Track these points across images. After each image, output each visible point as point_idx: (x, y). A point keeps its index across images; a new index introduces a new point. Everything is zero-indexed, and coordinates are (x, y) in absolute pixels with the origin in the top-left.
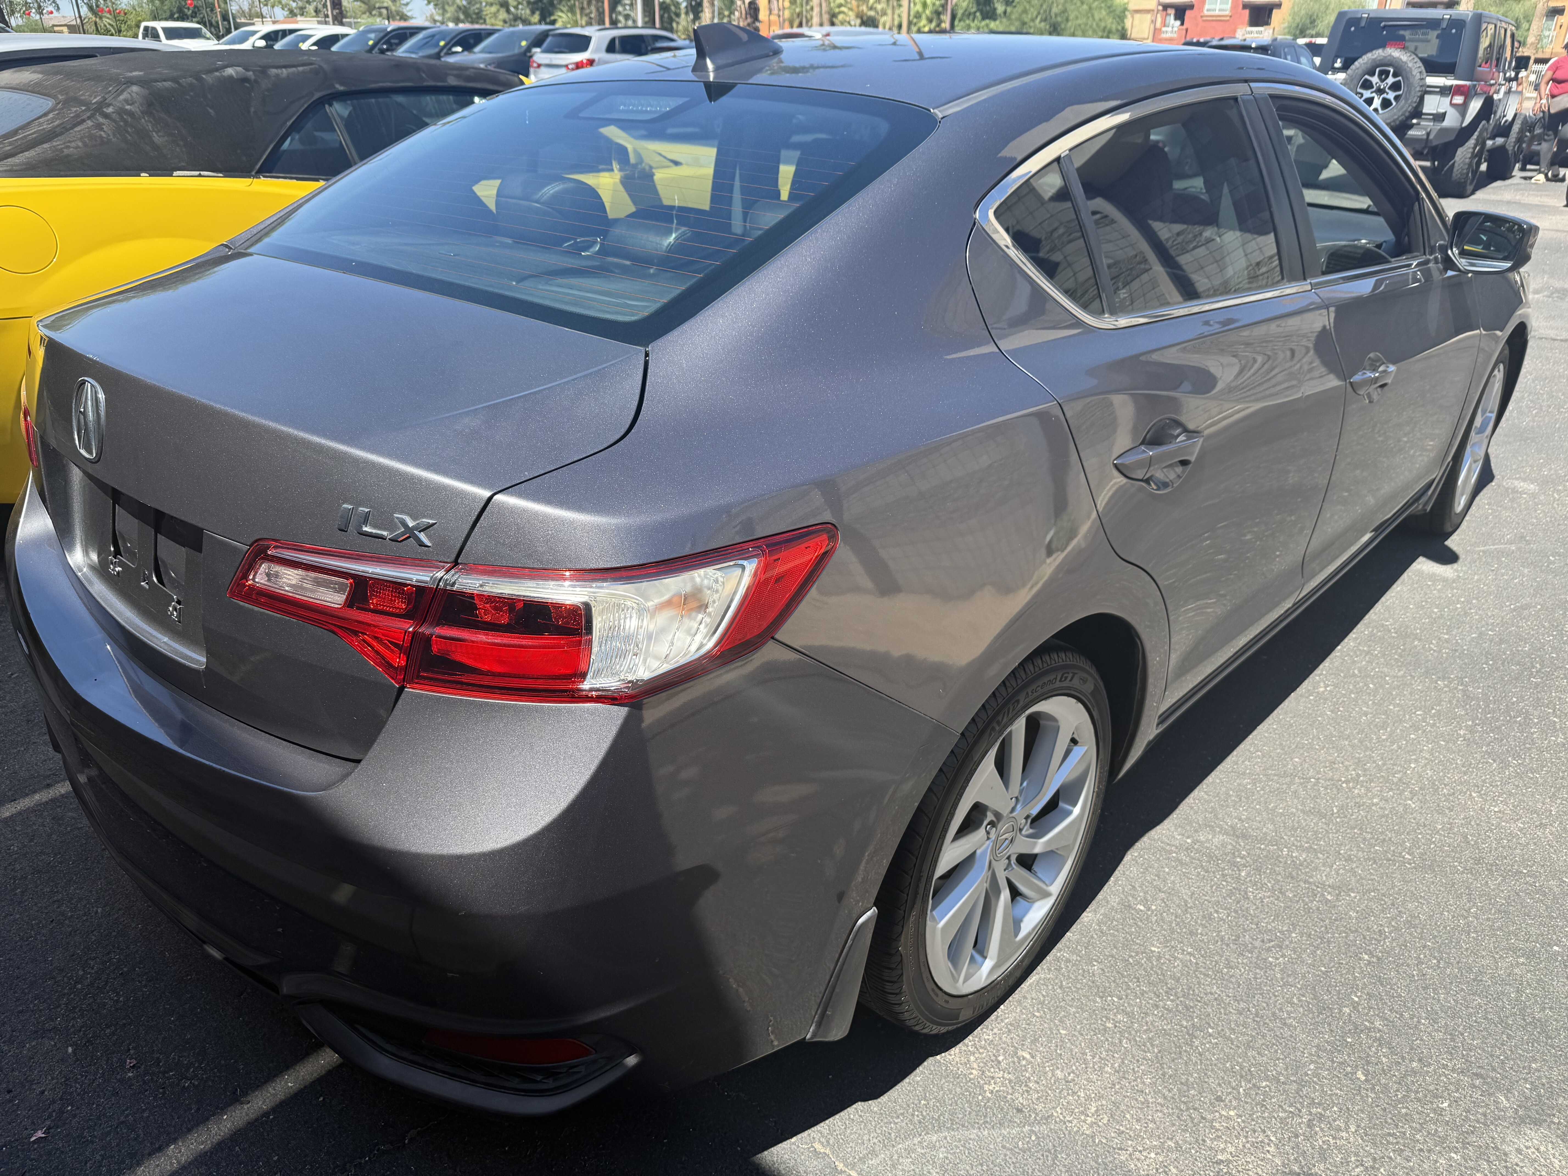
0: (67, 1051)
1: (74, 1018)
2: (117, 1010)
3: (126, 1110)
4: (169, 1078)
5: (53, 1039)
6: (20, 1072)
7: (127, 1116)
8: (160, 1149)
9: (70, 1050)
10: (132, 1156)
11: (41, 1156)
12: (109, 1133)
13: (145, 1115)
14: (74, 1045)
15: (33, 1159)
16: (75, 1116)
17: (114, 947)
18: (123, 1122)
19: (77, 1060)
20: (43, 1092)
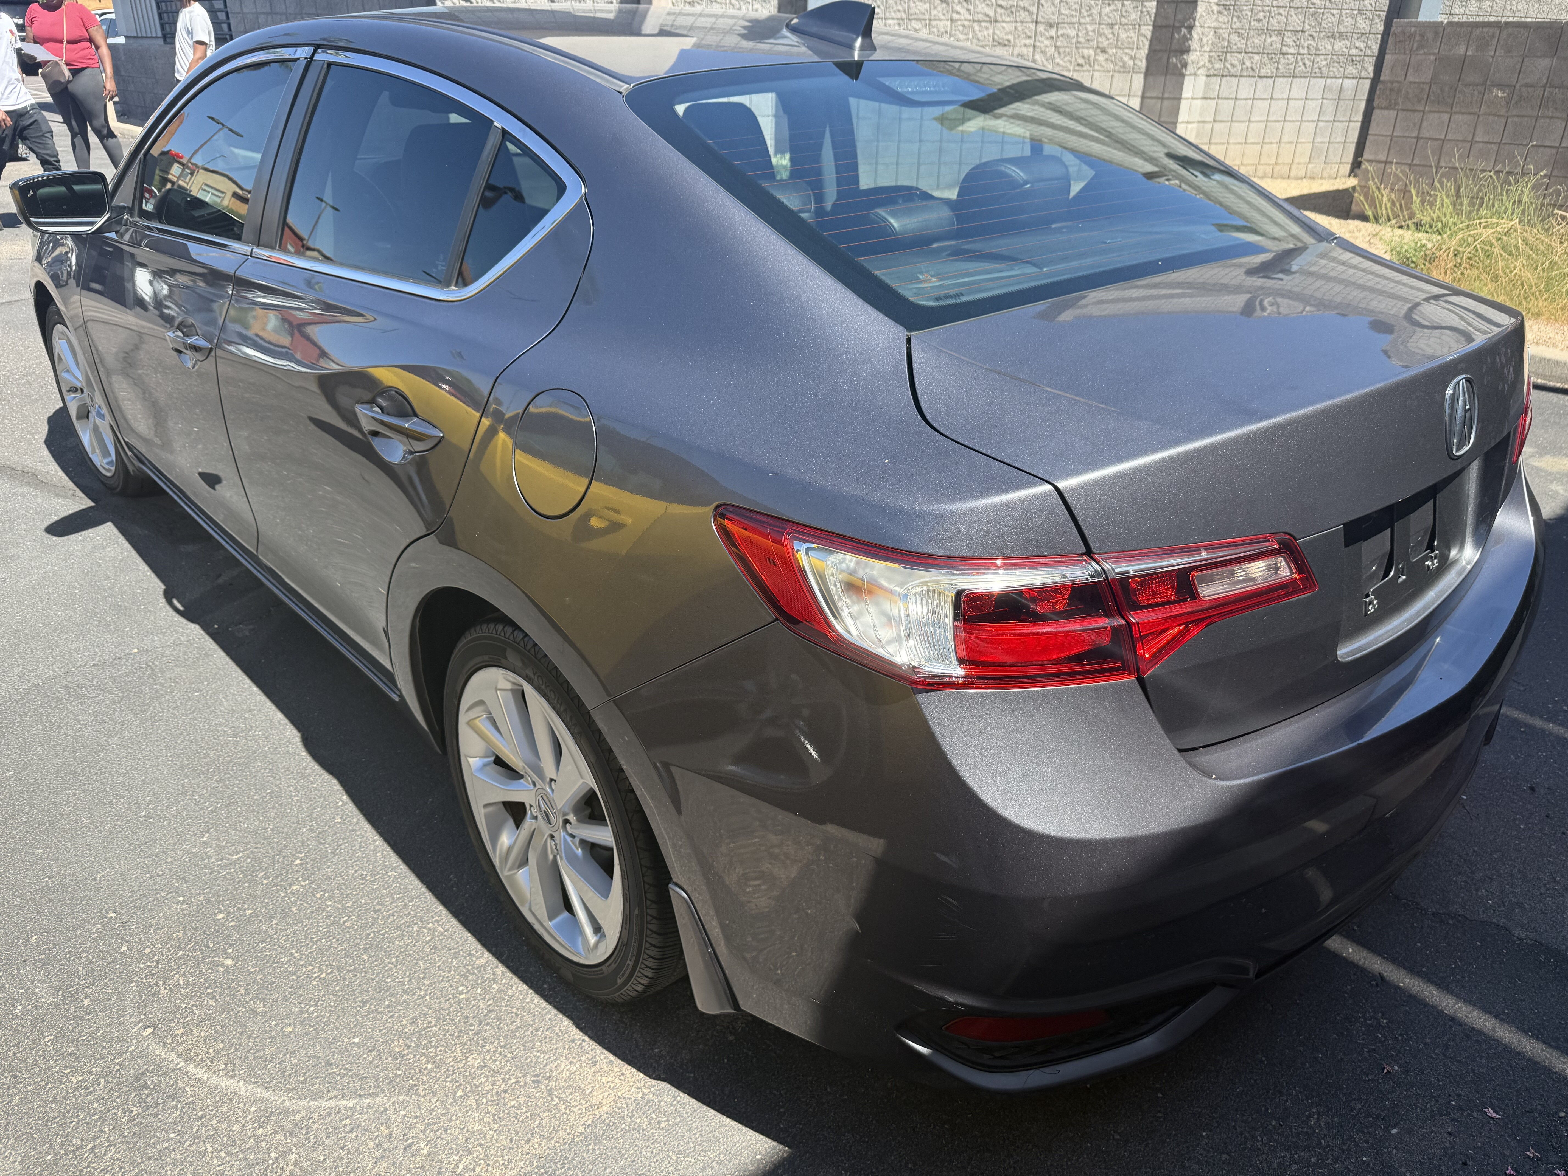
0: (1397, 1133)
1: (1357, 1145)
2: (1330, 1109)
3: (1432, 1057)
4: (1385, 1037)
5: (1390, 1153)
6: (1440, 1166)
7: (1437, 1055)
8: (1453, 1019)
9: (1394, 1131)
10: (1469, 1037)
11: (1507, 1105)
12: (1459, 1062)
13: (1428, 1041)
14: (1387, 1129)
15: (1513, 1109)
16: (1459, 1095)
17: (1244, 1149)
18: (1445, 1055)
19: (1402, 1119)
20: (1450, 1134)
